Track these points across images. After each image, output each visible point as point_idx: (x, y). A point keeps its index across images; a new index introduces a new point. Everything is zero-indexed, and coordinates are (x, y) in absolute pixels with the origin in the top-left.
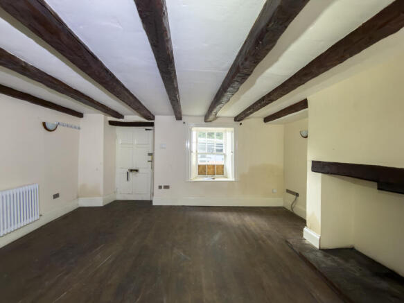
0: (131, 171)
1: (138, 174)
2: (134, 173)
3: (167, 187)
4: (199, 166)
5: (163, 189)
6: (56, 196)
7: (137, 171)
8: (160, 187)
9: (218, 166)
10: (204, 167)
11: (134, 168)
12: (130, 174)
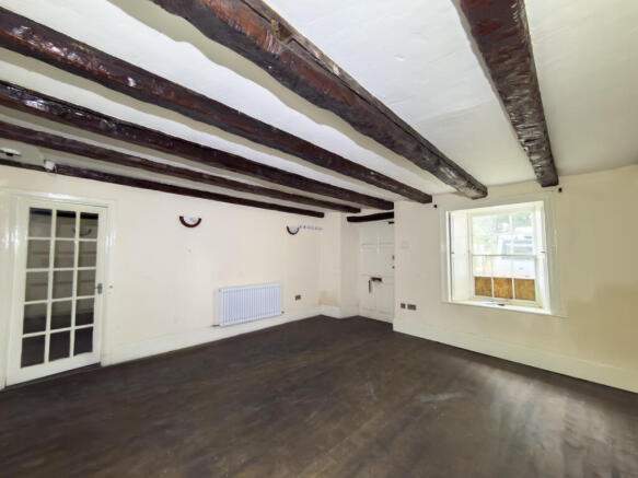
0: (374, 279)
1: (382, 284)
2: (377, 282)
3: (412, 307)
4: (477, 279)
5: (406, 310)
6: (298, 297)
7: (380, 280)
8: (403, 306)
9: (520, 282)
10: (487, 281)
11: (377, 276)
12: (373, 283)
